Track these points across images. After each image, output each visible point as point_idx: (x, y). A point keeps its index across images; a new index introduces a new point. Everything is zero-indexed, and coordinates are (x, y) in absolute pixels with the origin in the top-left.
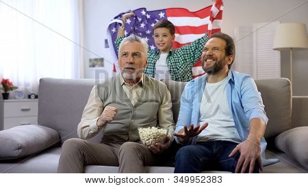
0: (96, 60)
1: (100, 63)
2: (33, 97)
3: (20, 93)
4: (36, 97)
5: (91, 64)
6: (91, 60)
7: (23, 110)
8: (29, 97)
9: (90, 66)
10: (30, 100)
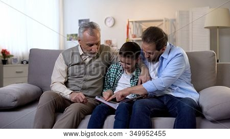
0: (72, 35)
1: (75, 37)
2: (25, 62)
3: (15, 60)
4: (27, 63)
5: (68, 38)
6: (68, 35)
7: (17, 72)
8: (22, 63)
9: (68, 40)
10: (23, 65)
